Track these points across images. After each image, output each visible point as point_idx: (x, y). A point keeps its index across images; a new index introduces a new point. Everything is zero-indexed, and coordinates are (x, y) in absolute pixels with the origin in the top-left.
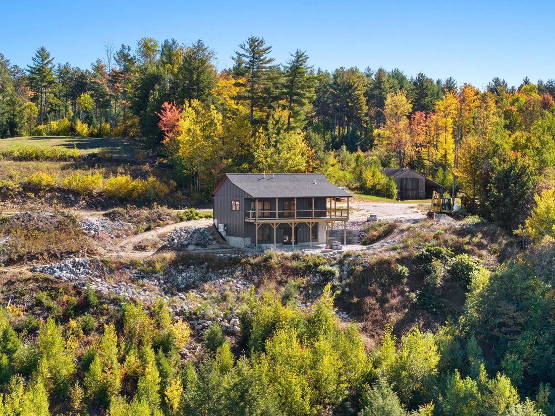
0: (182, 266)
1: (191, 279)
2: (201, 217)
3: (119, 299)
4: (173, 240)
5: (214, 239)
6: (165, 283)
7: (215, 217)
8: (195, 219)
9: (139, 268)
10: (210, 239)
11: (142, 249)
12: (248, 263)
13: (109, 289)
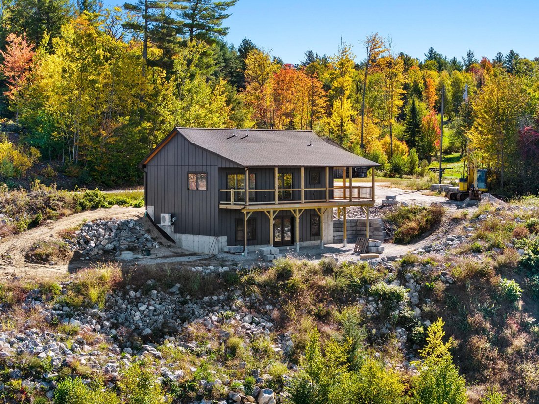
0: (136, 291)
1: (158, 315)
2: (111, 203)
3: (42, 367)
4: (87, 242)
5: (154, 239)
6: (114, 326)
7: (149, 202)
8: (103, 206)
9: (57, 298)
10: (147, 240)
11: (42, 260)
12: (251, 282)
13: (12, 344)
